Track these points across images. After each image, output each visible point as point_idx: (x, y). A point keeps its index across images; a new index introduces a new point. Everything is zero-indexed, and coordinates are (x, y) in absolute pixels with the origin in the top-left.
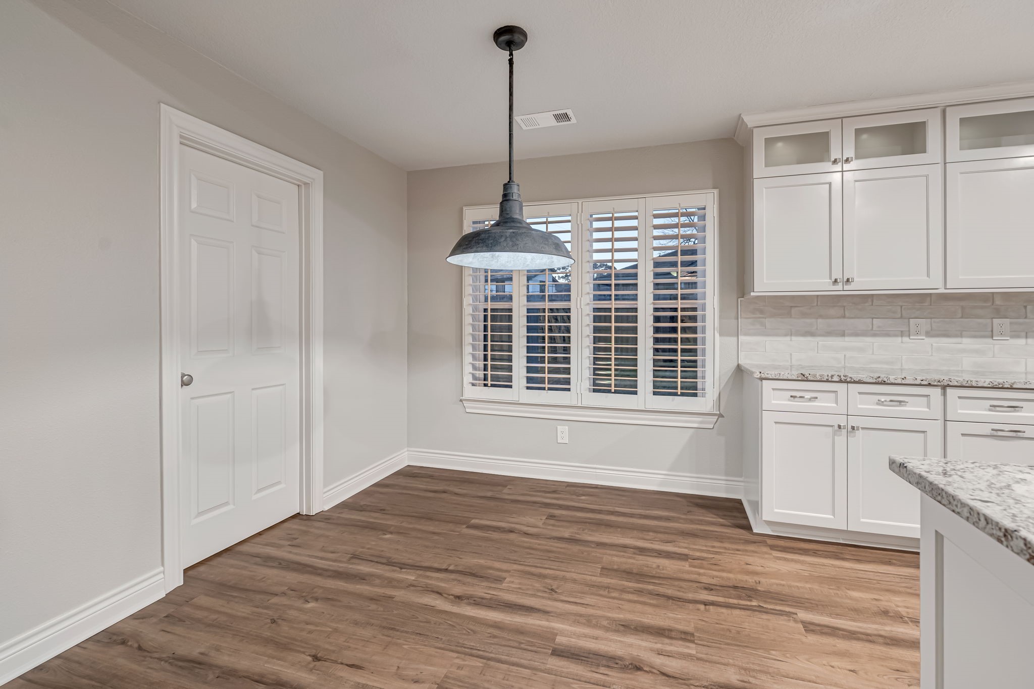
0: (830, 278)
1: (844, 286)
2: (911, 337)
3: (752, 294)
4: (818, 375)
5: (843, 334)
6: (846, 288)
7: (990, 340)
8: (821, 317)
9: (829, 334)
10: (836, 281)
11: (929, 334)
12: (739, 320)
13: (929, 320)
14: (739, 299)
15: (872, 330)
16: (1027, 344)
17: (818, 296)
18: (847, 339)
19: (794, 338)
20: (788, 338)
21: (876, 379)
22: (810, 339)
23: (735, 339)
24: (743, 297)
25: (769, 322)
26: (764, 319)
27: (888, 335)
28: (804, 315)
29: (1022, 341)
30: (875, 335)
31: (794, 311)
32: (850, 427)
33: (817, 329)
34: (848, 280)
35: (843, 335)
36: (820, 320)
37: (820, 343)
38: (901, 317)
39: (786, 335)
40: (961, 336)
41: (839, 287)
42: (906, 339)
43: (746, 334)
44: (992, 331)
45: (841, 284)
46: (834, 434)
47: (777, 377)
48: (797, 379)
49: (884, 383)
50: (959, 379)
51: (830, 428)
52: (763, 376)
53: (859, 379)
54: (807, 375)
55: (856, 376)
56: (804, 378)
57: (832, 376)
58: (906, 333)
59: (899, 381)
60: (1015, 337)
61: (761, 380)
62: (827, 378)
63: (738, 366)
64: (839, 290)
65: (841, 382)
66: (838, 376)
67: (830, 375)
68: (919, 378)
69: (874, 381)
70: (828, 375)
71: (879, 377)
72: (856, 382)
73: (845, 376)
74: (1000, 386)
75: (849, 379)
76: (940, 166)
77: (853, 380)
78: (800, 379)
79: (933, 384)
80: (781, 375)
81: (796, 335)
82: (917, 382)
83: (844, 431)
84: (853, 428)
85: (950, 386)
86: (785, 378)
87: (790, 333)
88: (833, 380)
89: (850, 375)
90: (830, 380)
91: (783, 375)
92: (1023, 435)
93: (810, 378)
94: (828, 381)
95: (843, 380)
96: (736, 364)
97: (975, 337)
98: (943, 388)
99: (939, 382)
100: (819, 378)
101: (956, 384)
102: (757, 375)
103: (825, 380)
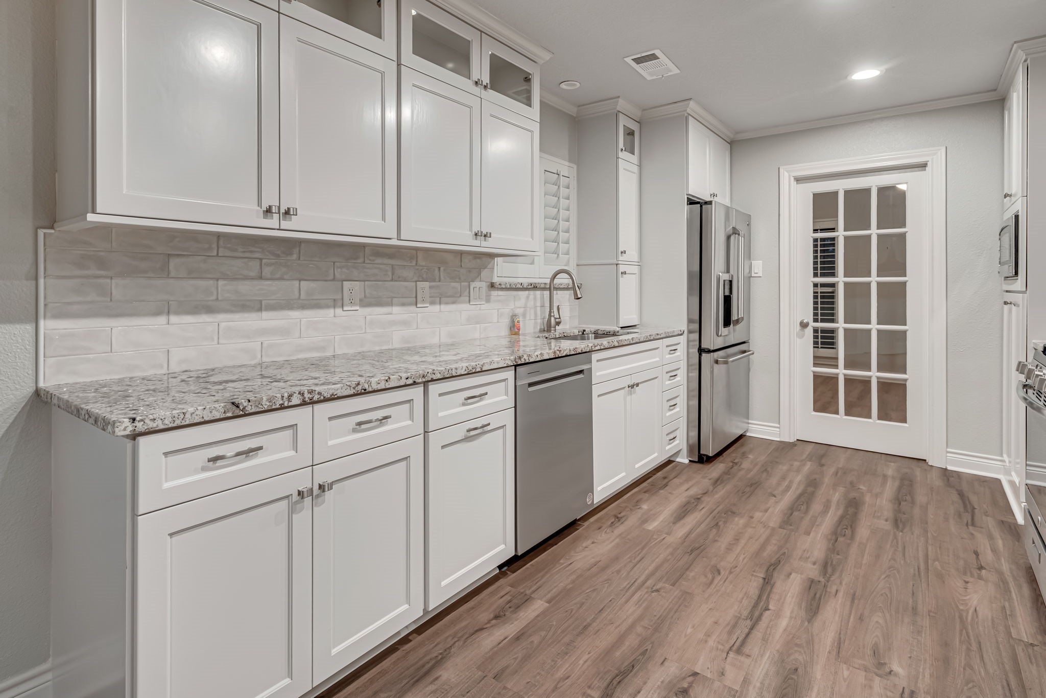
0: (259, 204)
1: (281, 221)
2: (345, 308)
3: (91, 217)
4: (265, 399)
5: (259, 307)
6: (285, 224)
7: (413, 308)
8: (225, 277)
9: (244, 306)
10: (268, 211)
11: (365, 302)
12: (41, 281)
13: (363, 283)
14: (41, 233)
15: (299, 298)
16: (439, 311)
17: (219, 235)
18: (265, 314)
19: (174, 319)
20: (162, 319)
21: (354, 388)
22: (205, 318)
23: (30, 328)
24: (52, 228)
25: (119, 288)
26: (108, 281)
27: (317, 306)
28: (193, 274)
29: (436, 308)
30: (303, 307)
31: (173, 262)
32: (316, 487)
33: (217, 299)
34: (287, 212)
35: (260, 310)
36: (221, 283)
37: (223, 325)
38: (334, 280)
39: (157, 313)
40: (391, 304)
41: (273, 222)
42: (339, 311)
43: (59, 315)
44: (416, 297)
45: (276, 216)
46: (292, 511)
47: (178, 422)
48: (223, 416)
49: (365, 392)
50: (440, 369)
51: (285, 502)
52: (140, 427)
53: (331, 392)
54: (245, 404)
55: (327, 391)
56: (237, 411)
57: (290, 396)
58: (337, 303)
59: (382, 386)
60: (432, 303)
61: (134, 436)
62: (281, 402)
63: (37, 393)
64: (272, 227)
65: (304, 403)
66: (299, 393)
67: (286, 395)
68: (404, 375)
69: (352, 392)
70: (283, 397)
71: (358, 384)
72: (326, 400)
73: (311, 392)
74: (474, 371)
75: (316, 397)
76: (395, 64)
77: (322, 398)
78: (229, 415)
79: (417, 381)
80: (188, 416)
81: (177, 313)
82: (402, 383)
83: (308, 501)
84: (321, 487)
85: (432, 380)
86: (197, 420)
87: (166, 309)
88: (290, 404)
89: (318, 389)
90: (286, 404)
91: (192, 414)
92: (489, 428)
93: (250, 409)
94: (282, 408)
95: (307, 399)
96: (29, 390)
97: (403, 305)
98: (426, 384)
99: (423, 376)
100: (266, 405)
101: (439, 376)
102: (125, 429)
103: (278, 406)
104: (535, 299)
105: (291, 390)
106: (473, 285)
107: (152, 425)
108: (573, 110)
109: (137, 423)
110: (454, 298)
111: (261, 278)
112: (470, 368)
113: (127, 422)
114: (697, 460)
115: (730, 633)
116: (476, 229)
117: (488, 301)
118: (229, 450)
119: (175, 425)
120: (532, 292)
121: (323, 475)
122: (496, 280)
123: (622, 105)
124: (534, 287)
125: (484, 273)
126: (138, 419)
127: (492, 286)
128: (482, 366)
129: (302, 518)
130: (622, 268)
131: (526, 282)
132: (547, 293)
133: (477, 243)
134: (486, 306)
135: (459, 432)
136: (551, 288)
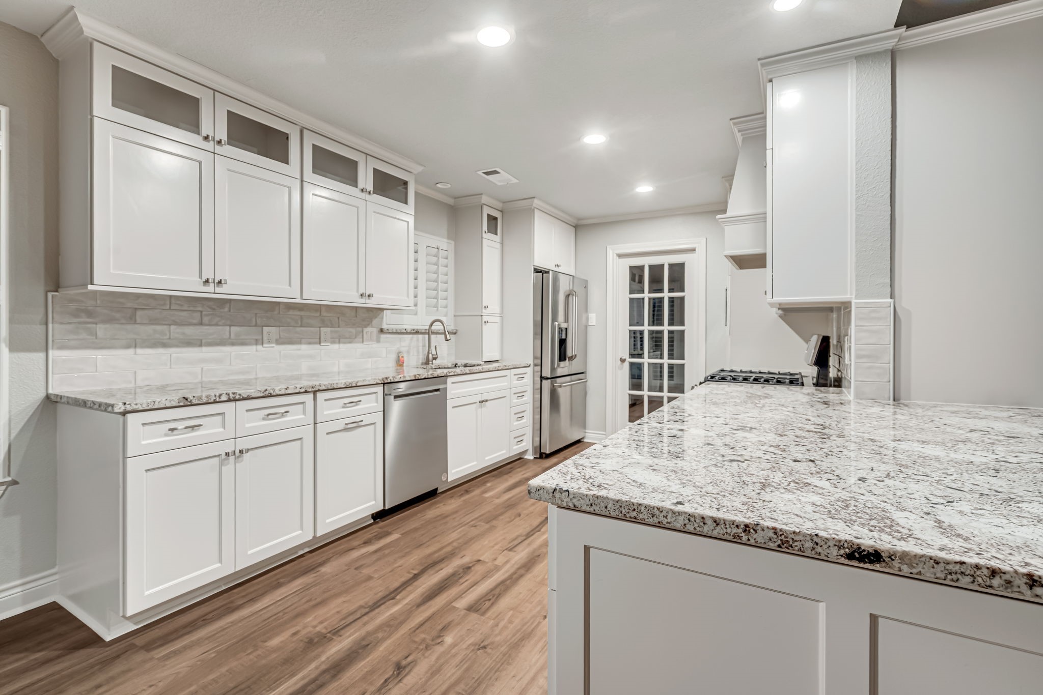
0: (200, 277)
1: (216, 288)
2: (264, 345)
3: (90, 287)
4: (203, 396)
6: (218, 290)
7: (317, 346)
8: (175, 323)
9: (189, 343)
10: (207, 281)
11: (279, 342)
12: (50, 326)
13: (278, 328)
14: (50, 295)
15: (230, 338)
16: (339, 348)
17: (171, 297)
18: (204, 349)
19: (139, 351)
20: (131, 351)
21: (263, 391)
22: (161, 351)
23: (42, 355)
24: (57, 291)
25: (102, 330)
26: (94, 325)
27: (243, 343)
28: (153, 321)
29: (336, 346)
30: (233, 344)
31: (139, 314)
33: (170, 338)
34: (220, 282)
35: (201, 345)
36: (173, 327)
37: (174, 355)
38: (256, 325)
39: (128, 347)
40: (300, 343)
41: (210, 288)
42: (260, 347)
43: (62, 347)
44: (320, 338)
45: (212, 285)
46: (221, 464)
47: (150, 407)
48: (178, 405)
49: (271, 396)
50: (325, 382)
51: (217, 459)
52: (129, 408)
53: (247, 394)
54: (192, 398)
55: (244, 392)
56: (186, 403)
57: (220, 395)
58: (259, 342)
59: (283, 392)
60: (333, 342)
61: (124, 414)
62: (214, 398)
63: (48, 397)
64: (210, 291)
65: (229, 400)
66: (226, 394)
67: (218, 395)
68: (299, 386)
69: (262, 395)
70: (215, 395)
71: (266, 390)
72: (244, 399)
73: (234, 393)
74: (350, 385)
75: (237, 397)
76: (298, 182)
77: (241, 397)
78: (182, 404)
79: (308, 390)
80: (156, 403)
81: (142, 347)
82: (297, 391)
83: (232, 458)
84: (241, 452)
85: (319, 390)
86: (162, 406)
87: (133, 344)
88: (220, 400)
89: (239, 392)
90: (218, 400)
91: (159, 402)
92: (362, 423)
93: (195, 402)
94: (215, 402)
95: (231, 398)
96: (42, 395)
97: (310, 343)
98: (315, 393)
99: (313, 387)
100: (205, 400)
101: (324, 388)
102: (120, 409)
103: (212, 401)
104: (418, 340)
105: (221, 392)
106: (366, 330)
107: (135, 407)
108: (451, 201)
109: (126, 406)
110: (350, 339)
111: (201, 324)
112: (348, 384)
113: (121, 405)
114: (539, 457)
115: (510, 543)
116: (362, 291)
117: (378, 341)
118: (180, 425)
119: (148, 408)
120: (415, 336)
121: (242, 444)
122: (385, 327)
123: (485, 199)
124: (417, 332)
125: (375, 322)
126: (127, 403)
127: (382, 331)
128: (357, 383)
129: (228, 469)
130: (485, 319)
131: (409, 328)
132: (427, 336)
133: (363, 301)
134: (375, 345)
135: (340, 425)
136: (429, 332)
